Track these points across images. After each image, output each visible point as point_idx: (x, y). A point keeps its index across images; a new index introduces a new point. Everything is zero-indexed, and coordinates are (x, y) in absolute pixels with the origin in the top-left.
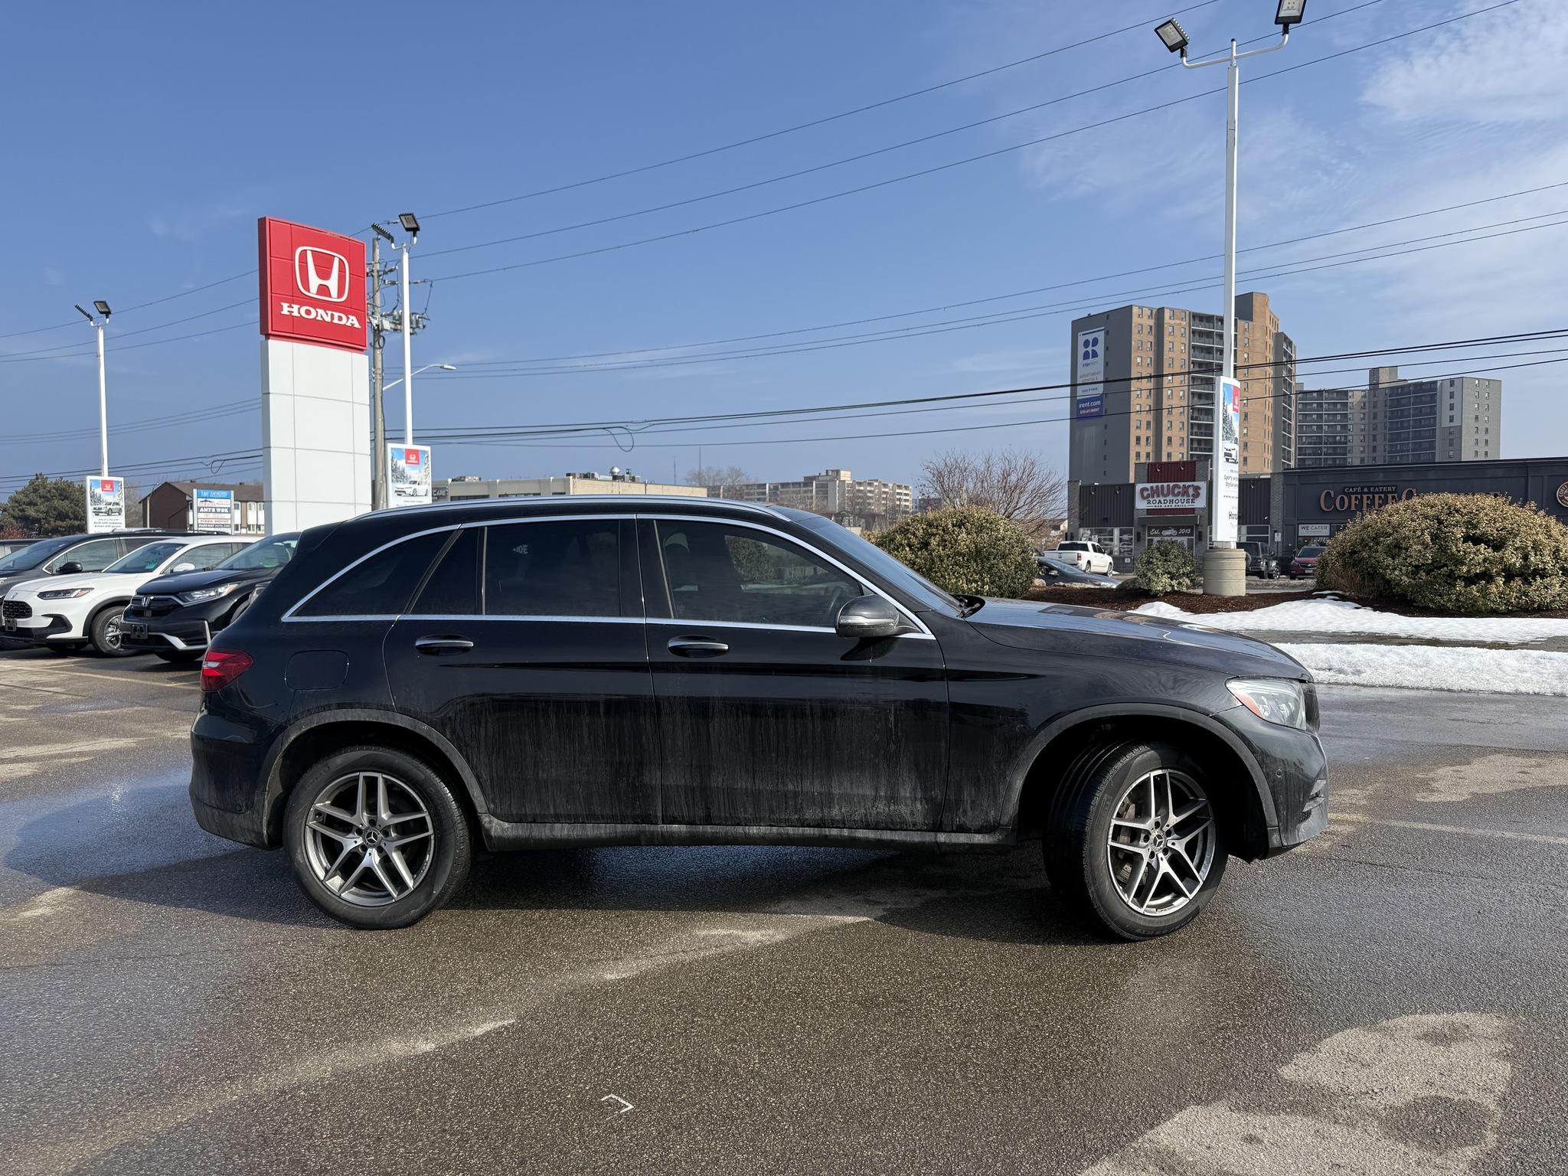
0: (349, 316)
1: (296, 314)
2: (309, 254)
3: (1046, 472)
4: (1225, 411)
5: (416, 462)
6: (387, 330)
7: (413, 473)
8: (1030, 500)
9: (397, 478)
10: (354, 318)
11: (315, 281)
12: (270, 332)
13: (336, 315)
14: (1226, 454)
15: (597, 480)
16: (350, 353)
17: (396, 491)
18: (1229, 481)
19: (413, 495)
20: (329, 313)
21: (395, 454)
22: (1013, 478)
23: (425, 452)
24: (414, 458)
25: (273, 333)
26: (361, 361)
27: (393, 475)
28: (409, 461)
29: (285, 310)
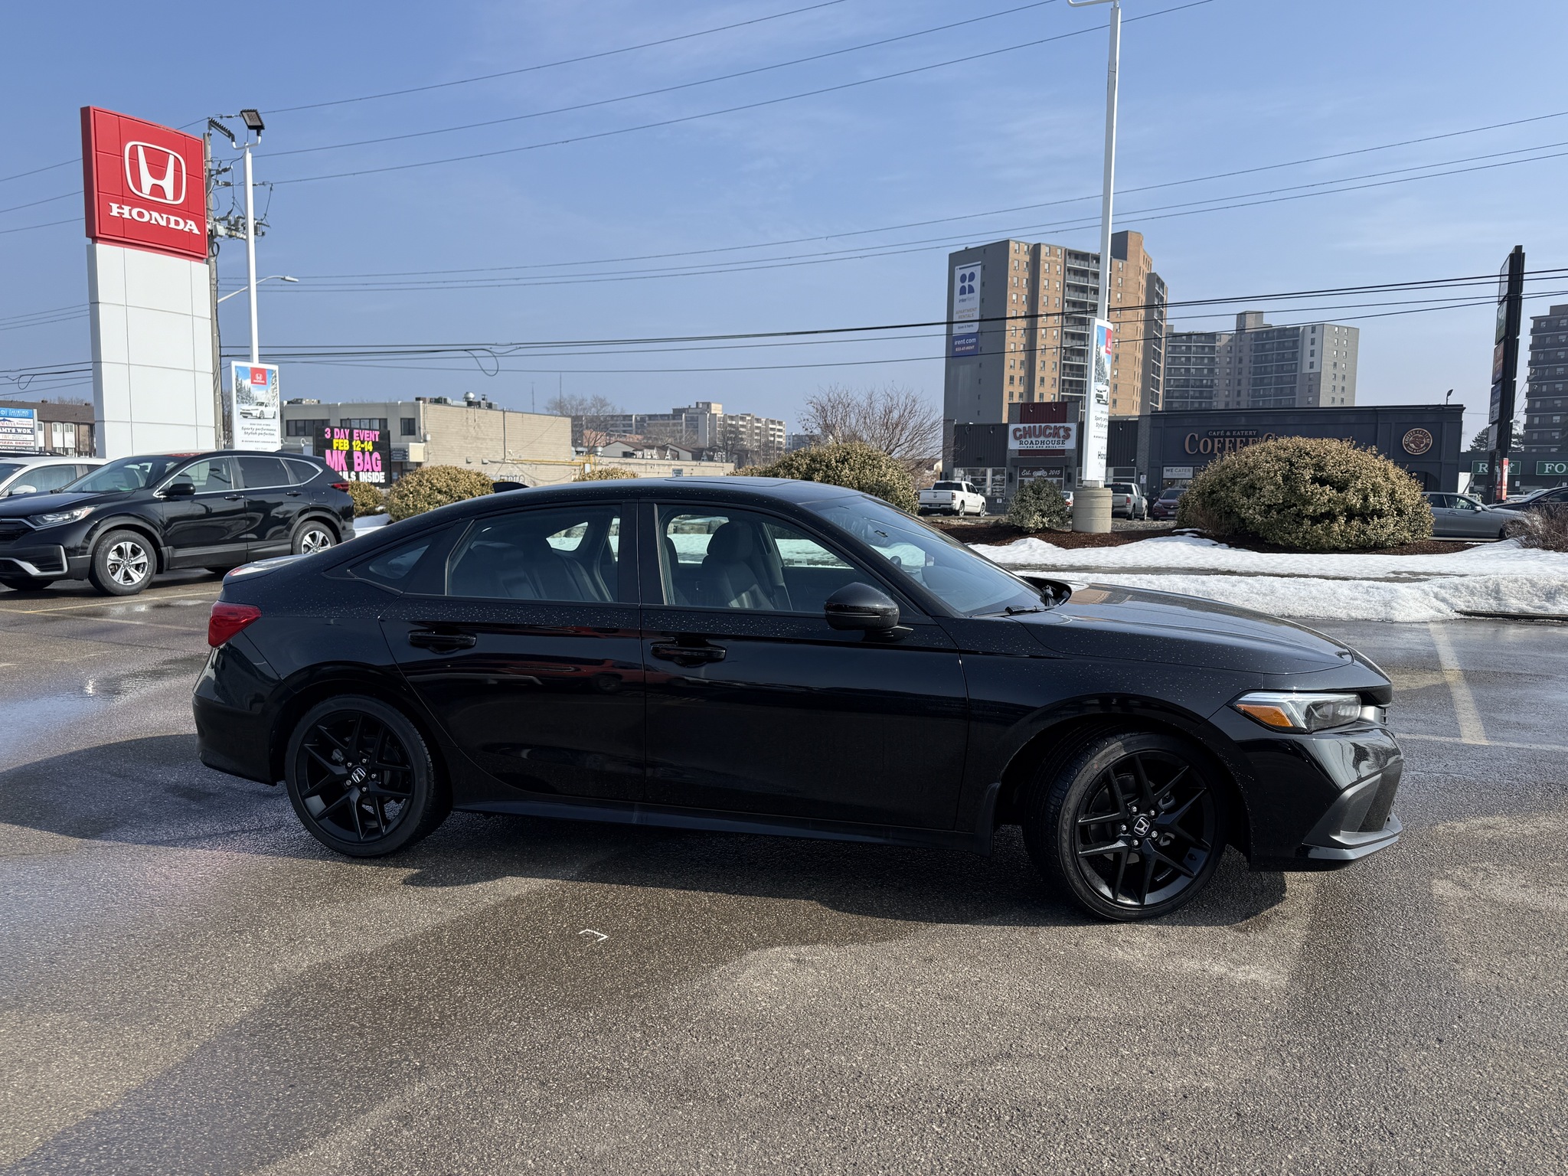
0: (187, 221)
1: (126, 215)
2: (141, 151)
3: (927, 409)
4: (1098, 353)
5: (263, 382)
6: (221, 236)
7: (259, 393)
8: (910, 437)
9: (243, 398)
10: (193, 223)
11: (147, 181)
12: (98, 235)
13: (173, 219)
14: (1097, 396)
15: (450, 405)
16: (189, 262)
17: (241, 413)
18: (1099, 422)
19: (260, 418)
20: (165, 216)
21: (240, 372)
22: (895, 415)
23: (273, 371)
24: (260, 378)
25: (101, 236)
26: (199, 271)
27: (238, 396)
28: (255, 381)
29: (115, 210)
